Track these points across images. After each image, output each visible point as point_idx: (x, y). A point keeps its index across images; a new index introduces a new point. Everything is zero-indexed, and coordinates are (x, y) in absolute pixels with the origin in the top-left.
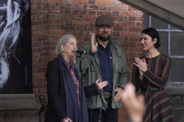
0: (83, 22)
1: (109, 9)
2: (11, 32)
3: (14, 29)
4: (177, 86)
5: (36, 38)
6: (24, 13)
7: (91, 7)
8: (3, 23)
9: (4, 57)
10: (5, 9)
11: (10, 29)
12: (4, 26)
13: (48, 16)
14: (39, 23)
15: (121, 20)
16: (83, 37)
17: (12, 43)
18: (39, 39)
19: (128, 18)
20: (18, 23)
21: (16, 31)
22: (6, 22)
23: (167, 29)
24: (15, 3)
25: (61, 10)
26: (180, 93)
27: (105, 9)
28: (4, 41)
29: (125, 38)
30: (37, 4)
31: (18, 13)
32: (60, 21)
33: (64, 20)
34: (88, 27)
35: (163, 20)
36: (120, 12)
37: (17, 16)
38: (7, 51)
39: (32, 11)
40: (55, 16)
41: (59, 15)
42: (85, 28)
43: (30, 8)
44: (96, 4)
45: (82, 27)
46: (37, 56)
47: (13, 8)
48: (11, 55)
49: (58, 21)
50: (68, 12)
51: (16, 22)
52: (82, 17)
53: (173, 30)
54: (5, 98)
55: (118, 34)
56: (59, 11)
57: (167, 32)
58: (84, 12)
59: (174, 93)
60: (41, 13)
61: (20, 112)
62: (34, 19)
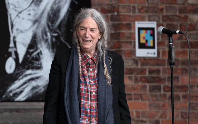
9: (47, 40)
16: (178, 7)
17: (58, 17)
28: (45, 15)
38: (51, 31)
48: (57, 38)
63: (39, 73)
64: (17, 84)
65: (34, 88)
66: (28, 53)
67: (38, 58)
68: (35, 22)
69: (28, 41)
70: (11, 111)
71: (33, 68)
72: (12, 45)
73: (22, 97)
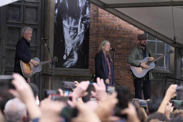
0: (115, 35)
1: (128, 29)
2: (79, 38)
3: (81, 37)
4: (159, 69)
5: (92, 42)
6: (86, 29)
7: (119, 28)
8: (76, 34)
9: (76, 50)
10: (77, 27)
11: (79, 37)
12: (76, 35)
13: (98, 31)
14: (93, 35)
15: (133, 35)
16: (114, 42)
17: (80, 43)
18: (93, 42)
19: (137, 34)
20: (83, 34)
21: (82, 38)
22: (77, 33)
23: (155, 40)
24: (82, 24)
25: (104, 29)
26: (160, 72)
27: (125, 29)
28: (76, 43)
29: (135, 44)
30: (92, 25)
31: (83, 29)
32: (104, 34)
33: (105, 34)
34: (117, 38)
35: (154, 36)
36: (133, 31)
37: (83, 31)
38: (77, 47)
39: (90, 29)
40: (101, 31)
41: (103, 31)
42: (116, 38)
43: (89, 27)
44: (121, 27)
45: (114, 37)
46: (91, 51)
47: (81, 27)
48: (79, 50)
49: (102, 34)
50: (107, 30)
51: (82, 33)
52: (114, 32)
53: (158, 41)
54: (75, 71)
55: (132, 42)
56: (103, 29)
57: (155, 42)
58: (116, 30)
59: (157, 72)
60: (94, 30)
61: (82, 78)
62: (91, 32)
63: (73, 60)
64: (67, 62)
65: (71, 64)
66: (70, 53)
67: (73, 55)
68: (73, 45)
69: (70, 50)
70: (64, 70)
71: (71, 58)
72: (66, 51)
73: (68, 67)
